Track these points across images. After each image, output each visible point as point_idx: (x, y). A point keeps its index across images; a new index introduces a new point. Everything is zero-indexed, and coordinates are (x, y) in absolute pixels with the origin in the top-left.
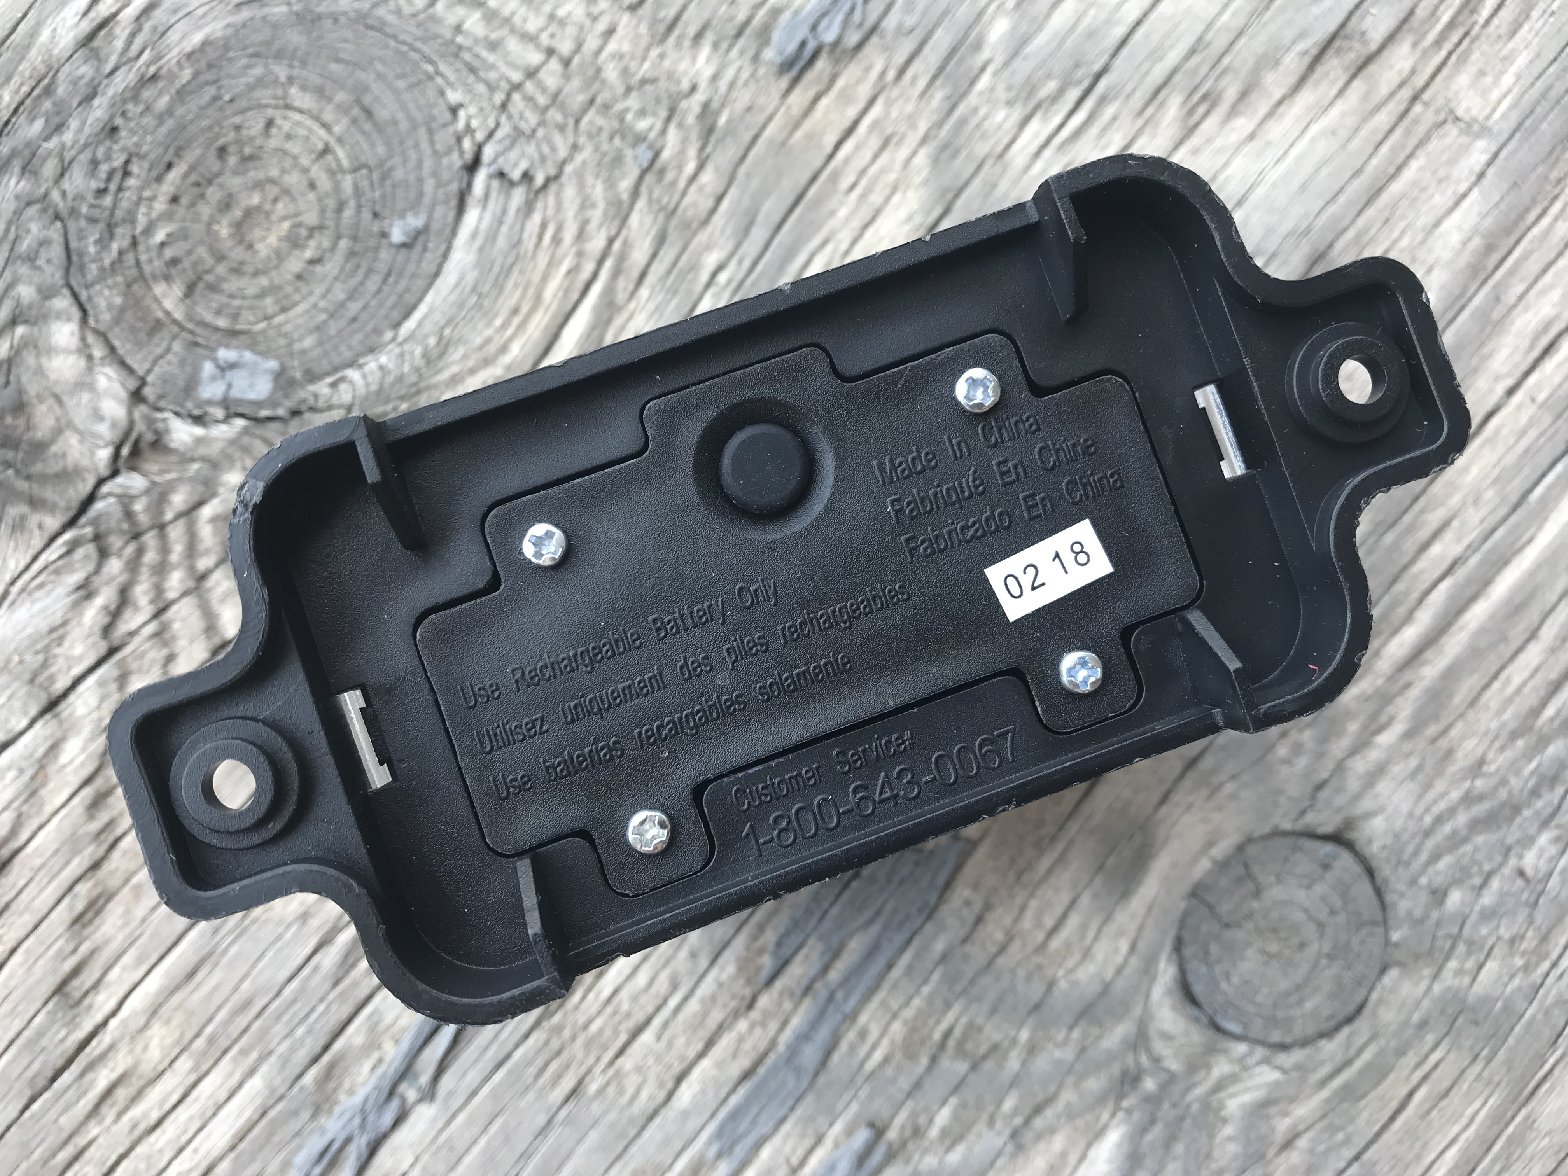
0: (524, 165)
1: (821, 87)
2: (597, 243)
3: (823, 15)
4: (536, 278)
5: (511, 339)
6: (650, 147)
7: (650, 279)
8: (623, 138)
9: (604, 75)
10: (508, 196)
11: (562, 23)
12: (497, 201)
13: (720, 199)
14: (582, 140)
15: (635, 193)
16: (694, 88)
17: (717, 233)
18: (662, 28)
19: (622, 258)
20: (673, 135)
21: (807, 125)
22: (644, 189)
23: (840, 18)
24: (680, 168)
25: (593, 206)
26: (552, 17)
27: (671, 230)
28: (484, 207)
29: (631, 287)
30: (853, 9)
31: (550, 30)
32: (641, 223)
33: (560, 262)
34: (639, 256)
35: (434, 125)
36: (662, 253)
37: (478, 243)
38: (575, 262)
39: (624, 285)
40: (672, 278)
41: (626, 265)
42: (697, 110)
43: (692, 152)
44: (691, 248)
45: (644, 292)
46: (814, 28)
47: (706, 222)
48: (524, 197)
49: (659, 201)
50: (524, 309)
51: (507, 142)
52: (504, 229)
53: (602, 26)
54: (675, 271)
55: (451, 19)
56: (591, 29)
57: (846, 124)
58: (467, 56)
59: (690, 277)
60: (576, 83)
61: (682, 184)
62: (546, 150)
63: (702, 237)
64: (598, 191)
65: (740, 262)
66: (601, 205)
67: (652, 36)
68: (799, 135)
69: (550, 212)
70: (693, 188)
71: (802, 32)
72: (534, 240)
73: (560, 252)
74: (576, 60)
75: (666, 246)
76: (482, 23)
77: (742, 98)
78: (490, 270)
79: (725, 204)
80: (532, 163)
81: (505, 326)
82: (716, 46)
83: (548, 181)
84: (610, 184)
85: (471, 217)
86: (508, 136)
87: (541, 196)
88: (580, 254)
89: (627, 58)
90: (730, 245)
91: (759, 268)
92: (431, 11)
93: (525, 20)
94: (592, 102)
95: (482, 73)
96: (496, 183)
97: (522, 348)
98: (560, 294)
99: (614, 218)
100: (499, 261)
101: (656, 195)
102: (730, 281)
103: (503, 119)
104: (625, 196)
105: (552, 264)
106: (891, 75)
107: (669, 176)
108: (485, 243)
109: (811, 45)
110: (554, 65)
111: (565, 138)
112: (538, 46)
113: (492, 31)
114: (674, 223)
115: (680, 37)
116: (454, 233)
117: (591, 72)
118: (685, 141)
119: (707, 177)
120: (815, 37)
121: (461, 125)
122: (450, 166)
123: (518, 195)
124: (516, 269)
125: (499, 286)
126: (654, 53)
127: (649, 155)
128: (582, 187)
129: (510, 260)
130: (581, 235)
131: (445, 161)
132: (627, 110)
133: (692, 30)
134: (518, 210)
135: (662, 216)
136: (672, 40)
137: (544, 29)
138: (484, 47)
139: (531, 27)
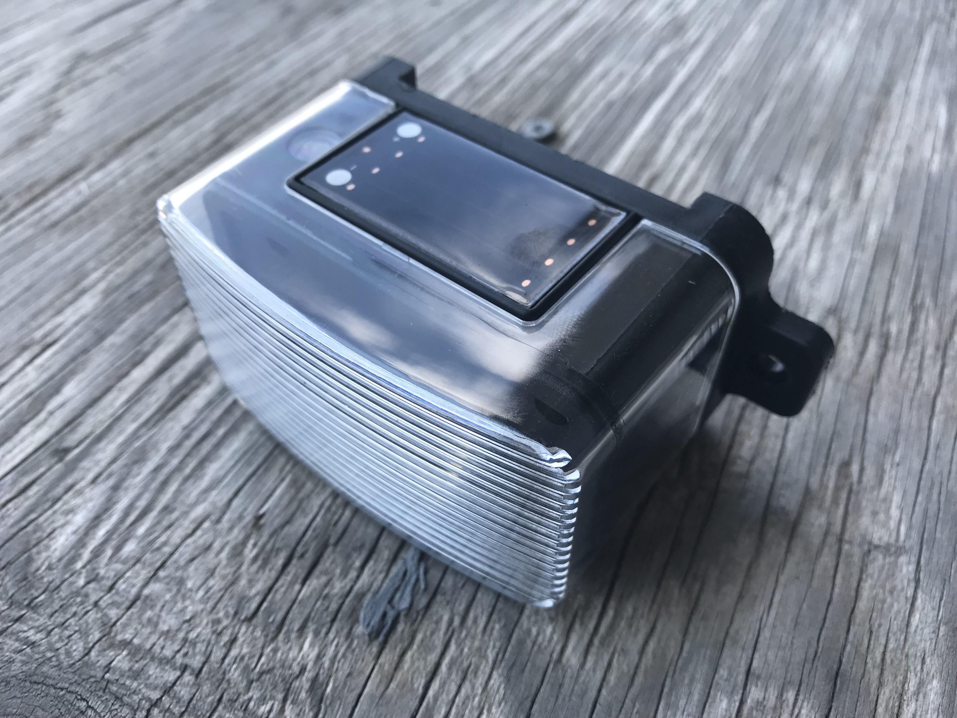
1: (405, 644)
3: (397, 590)
9: (228, 676)
11: (194, 644)
16: (303, 670)
18: (273, 628)
21: (399, 676)
23: (409, 588)
26: (185, 640)
30: (417, 580)
31: (183, 651)
42: (307, 686)
46: (390, 602)
53: (225, 638)
55: (103, 662)
56: (217, 642)
57: (430, 667)
58: (114, 688)
60: (206, 688)
67: (266, 636)
68: (393, 685)
71: (383, 606)
74: (205, 669)
76: (128, 658)
77: (344, 668)
82: (317, 633)
89: (246, 658)
92: (86, 658)
93: (163, 648)
94: (220, 700)
95: (125, 699)
106: (457, 621)
109: (391, 614)
110: (188, 678)
112: (174, 667)
113: (137, 662)
115: (288, 632)
117: (219, 676)
120: (393, 607)
126: (268, 650)
132: (250, 700)
133: (296, 626)
136: (281, 636)
137: (178, 651)
138: (128, 677)
139: (168, 653)
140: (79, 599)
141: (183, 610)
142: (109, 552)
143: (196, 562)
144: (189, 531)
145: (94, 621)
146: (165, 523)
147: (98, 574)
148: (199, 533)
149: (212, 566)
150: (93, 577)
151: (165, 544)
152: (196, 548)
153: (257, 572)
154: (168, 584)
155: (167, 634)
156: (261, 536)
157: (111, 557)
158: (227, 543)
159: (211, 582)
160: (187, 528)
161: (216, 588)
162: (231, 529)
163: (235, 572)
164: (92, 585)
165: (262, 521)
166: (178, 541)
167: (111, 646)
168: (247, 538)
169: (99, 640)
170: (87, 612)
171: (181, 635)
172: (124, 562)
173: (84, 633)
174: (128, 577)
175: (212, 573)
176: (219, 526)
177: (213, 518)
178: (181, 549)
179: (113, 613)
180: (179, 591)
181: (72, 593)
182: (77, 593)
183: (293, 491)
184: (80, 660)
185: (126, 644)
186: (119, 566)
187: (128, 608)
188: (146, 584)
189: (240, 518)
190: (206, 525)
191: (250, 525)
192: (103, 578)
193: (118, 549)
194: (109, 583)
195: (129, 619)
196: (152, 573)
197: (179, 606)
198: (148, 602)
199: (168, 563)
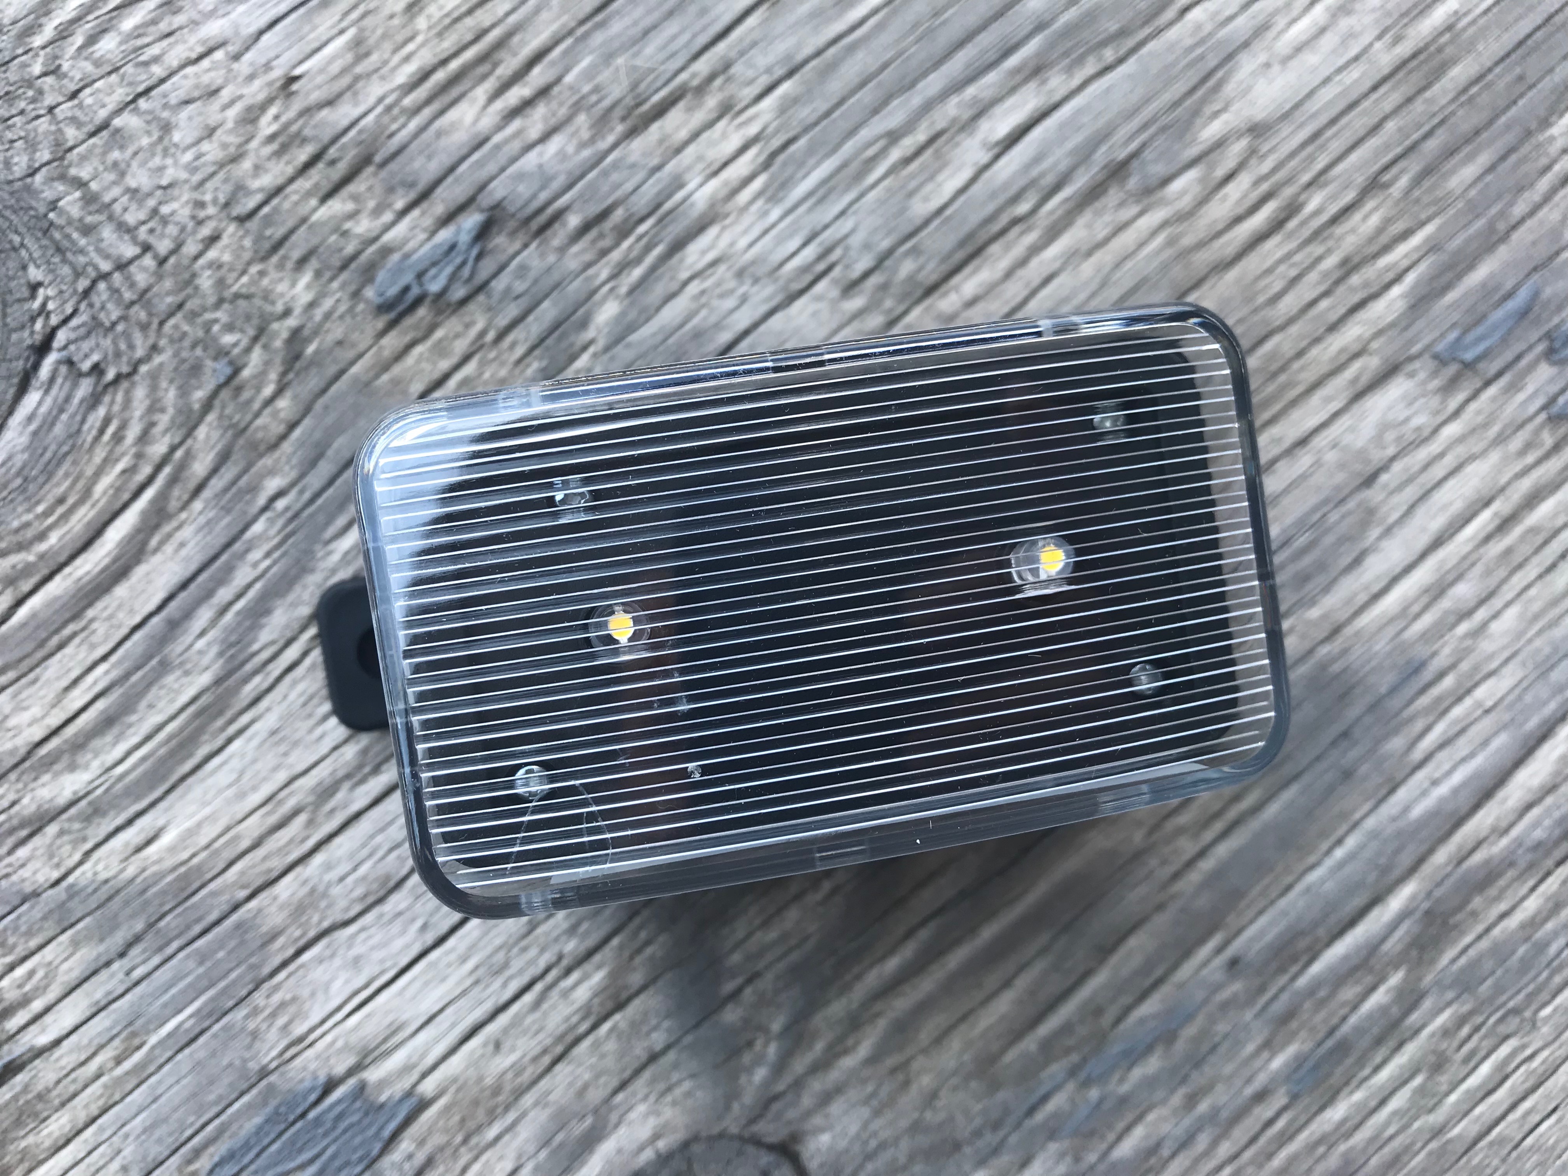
0: (95, 357)
1: (419, 334)
2: (159, 449)
3: (434, 264)
4: (89, 471)
5: (50, 528)
6: (231, 363)
7: (207, 493)
8: (205, 349)
9: (198, 281)
10: (75, 385)
11: (165, 221)
12: (61, 388)
13: (292, 426)
14: (163, 342)
15: (208, 406)
16: (287, 313)
17: (284, 459)
18: (267, 245)
19: (182, 466)
20: (256, 356)
21: (397, 370)
22: (217, 403)
23: (449, 270)
24: (258, 389)
25: (163, 410)
26: (155, 212)
27: (236, 448)
28: (47, 392)
29: (185, 497)
30: (464, 263)
31: (150, 225)
32: (208, 437)
33: (117, 460)
34: (199, 468)
35: (10, 299)
36: (223, 470)
37: (33, 427)
38: (132, 463)
39: (178, 493)
40: (229, 495)
41: (186, 474)
42: (285, 335)
43: (273, 376)
44: (253, 470)
45: (197, 505)
46: (420, 276)
47: (274, 446)
48: (90, 389)
49: (230, 418)
50: (71, 501)
51: (82, 331)
52: (64, 417)
53: (206, 231)
54: (234, 490)
55: (48, 194)
56: (194, 232)
57: (436, 375)
58: (57, 235)
59: (248, 497)
60: (168, 284)
61: (256, 406)
62: (123, 346)
63: (267, 461)
64: (170, 396)
65: (301, 492)
66: (171, 411)
67: (256, 252)
68: (385, 377)
69: (116, 408)
70: (268, 411)
71: (408, 278)
72: (94, 432)
73: (119, 449)
74: (172, 260)
75: (229, 464)
76: (80, 204)
77: (336, 331)
78: (42, 455)
79: (297, 433)
80: (105, 357)
81: (46, 514)
82: (318, 274)
83: (118, 378)
84: (184, 392)
85: (32, 399)
86: (83, 325)
87: (111, 389)
88: (139, 456)
89: (225, 268)
90: (294, 474)
91: (320, 501)
92: (29, 180)
93: (125, 210)
94: (180, 306)
95: (69, 255)
96: (63, 369)
97: (60, 539)
98: (111, 492)
99: (179, 428)
100: (53, 447)
101: (228, 411)
102: (287, 509)
103: (83, 306)
104: (197, 406)
105: (108, 461)
106: (491, 336)
107: (246, 395)
108: (40, 428)
109: (415, 291)
110: (148, 261)
111: (146, 337)
112: (134, 240)
113: (90, 213)
114: (241, 441)
115: (285, 258)
116: (11, 412)
117: (186, 276)
118: (267, 363)
119: (283, 403)
120: (421, 284)
121: (36, 304)
122: (21, 341)
123: (85, 388)
124: (69, 459)
125: (48, 472)
126: (254, 269)
127: (228, 371)
128: (154, 388)
129: (65, 448)
130: (144, 438)
131: (14, 337)
132: (216, 321)
133: (296, 255)
134: (82, 402)
135: (230, 433)
136: (275, 259)
137: (144, 223)
138: (77, 229)
139: (130, 219)
140: (30, 93)
141: (161, 169)
142: (78, 40)
143: (191, 107)
144: (194, 56)
145: (47, 133)
146: (163, 27)
147: (59, 66)
148: (206, 63)
149: (212, 122)
150: (52, 68)
151: (156, 59)
152: (197, 86)
153: (269, 159)
154: (148, 122)
155: (133, 192)
156: (287, 108)
157: (80, 49)
158: (240, 97)
159: (205, 146)
160: (191, 49)
161: (208, 158)
162: (251, 77)
163: (241, 145)
164: (50, 80)
165: (295, 87)
166: (175, 64)
167: (62, 177)
168: (270, 101)
169: (48, 163)
170: (38, 117)
171: (151, 203)
172: (97, 63)
173: (32, 146)
174: (98, 90)
175: (210, 132)
176: (235, 66)
177: (230, 48)
178: (175, 79)
179: (71, 134)
180: (161, 139)
181: (23, 80)
182: (29, 83)
183: (349, 57)
184: (20, 179)
185: (80, 184)
186: (88, 67)
187: (93, 134)
188: (119, 111)
189: (268, 67)
190: (219, 55)
191: (278, 84)
192: (65, 75)
193: (92, 39)
194: (73, 87)
195: (90, 151)
196: (130, 98)
197: (157, 161)
198: (118, 137)
199: (153, 93)
